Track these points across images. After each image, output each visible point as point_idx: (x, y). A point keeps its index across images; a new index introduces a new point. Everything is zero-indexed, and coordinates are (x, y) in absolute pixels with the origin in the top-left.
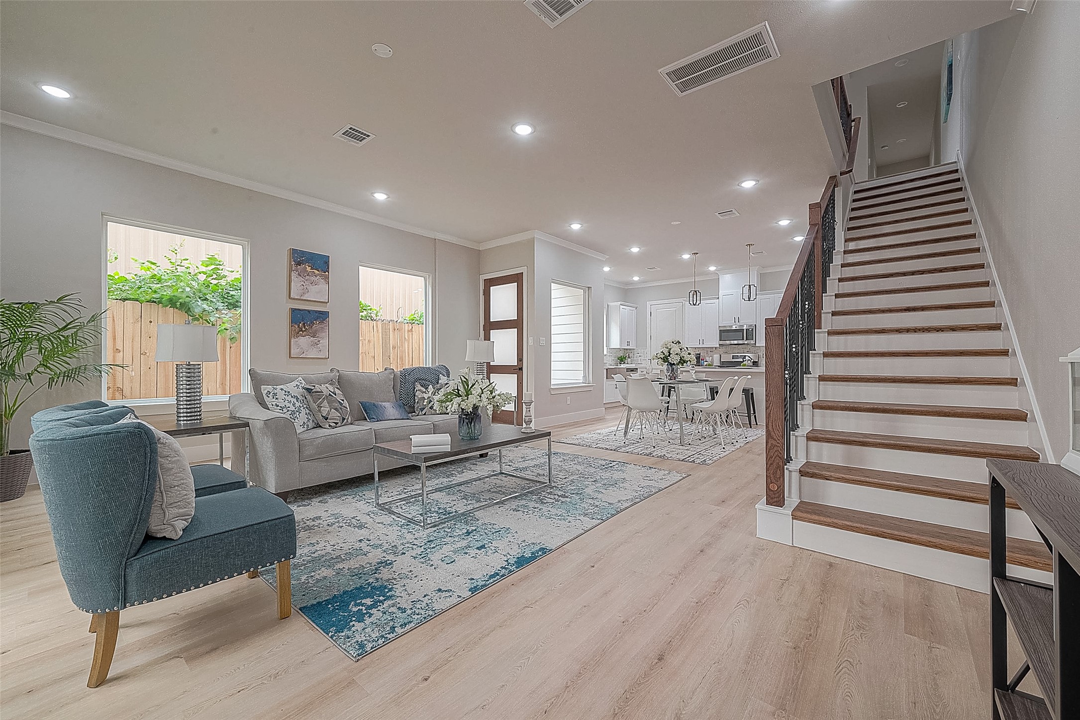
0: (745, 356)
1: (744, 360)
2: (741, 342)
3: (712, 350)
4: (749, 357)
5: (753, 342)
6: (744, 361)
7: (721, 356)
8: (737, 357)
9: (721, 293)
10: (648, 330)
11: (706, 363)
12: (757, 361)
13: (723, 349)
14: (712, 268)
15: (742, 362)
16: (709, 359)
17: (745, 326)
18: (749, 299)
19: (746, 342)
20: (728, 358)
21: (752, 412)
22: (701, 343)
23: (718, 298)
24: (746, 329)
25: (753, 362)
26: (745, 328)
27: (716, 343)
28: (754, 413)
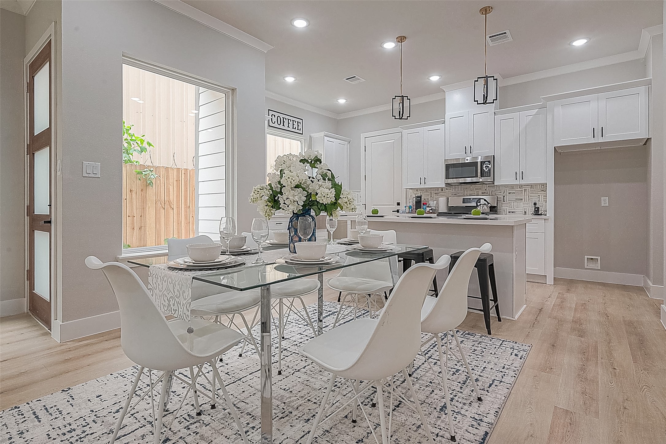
0: (480, 199)
1: (479, 204)
2: (474, 179)
3: (437, 191)
4: (485, 200)
5: (490, 179)
6: (477, 206)
7: (448, 199)
8: (469, 200)
9: (448, 115)
10: (362, 170)
11: (428, 209)
12: (496, 205)
13: (452, 190)
14: (435, 78)
15: (475, 207)
16: (433, 204)
17: (480, 157)
18: (485, 98)
19: (481, 180)
20: (457, 202)
21: (491, 297)
22: (423, 182)
23: (444, 123)
24: (481, 162)
25: (490, 207)
26: (479, 160)
27: (440, 181)
28: (495, 300)
